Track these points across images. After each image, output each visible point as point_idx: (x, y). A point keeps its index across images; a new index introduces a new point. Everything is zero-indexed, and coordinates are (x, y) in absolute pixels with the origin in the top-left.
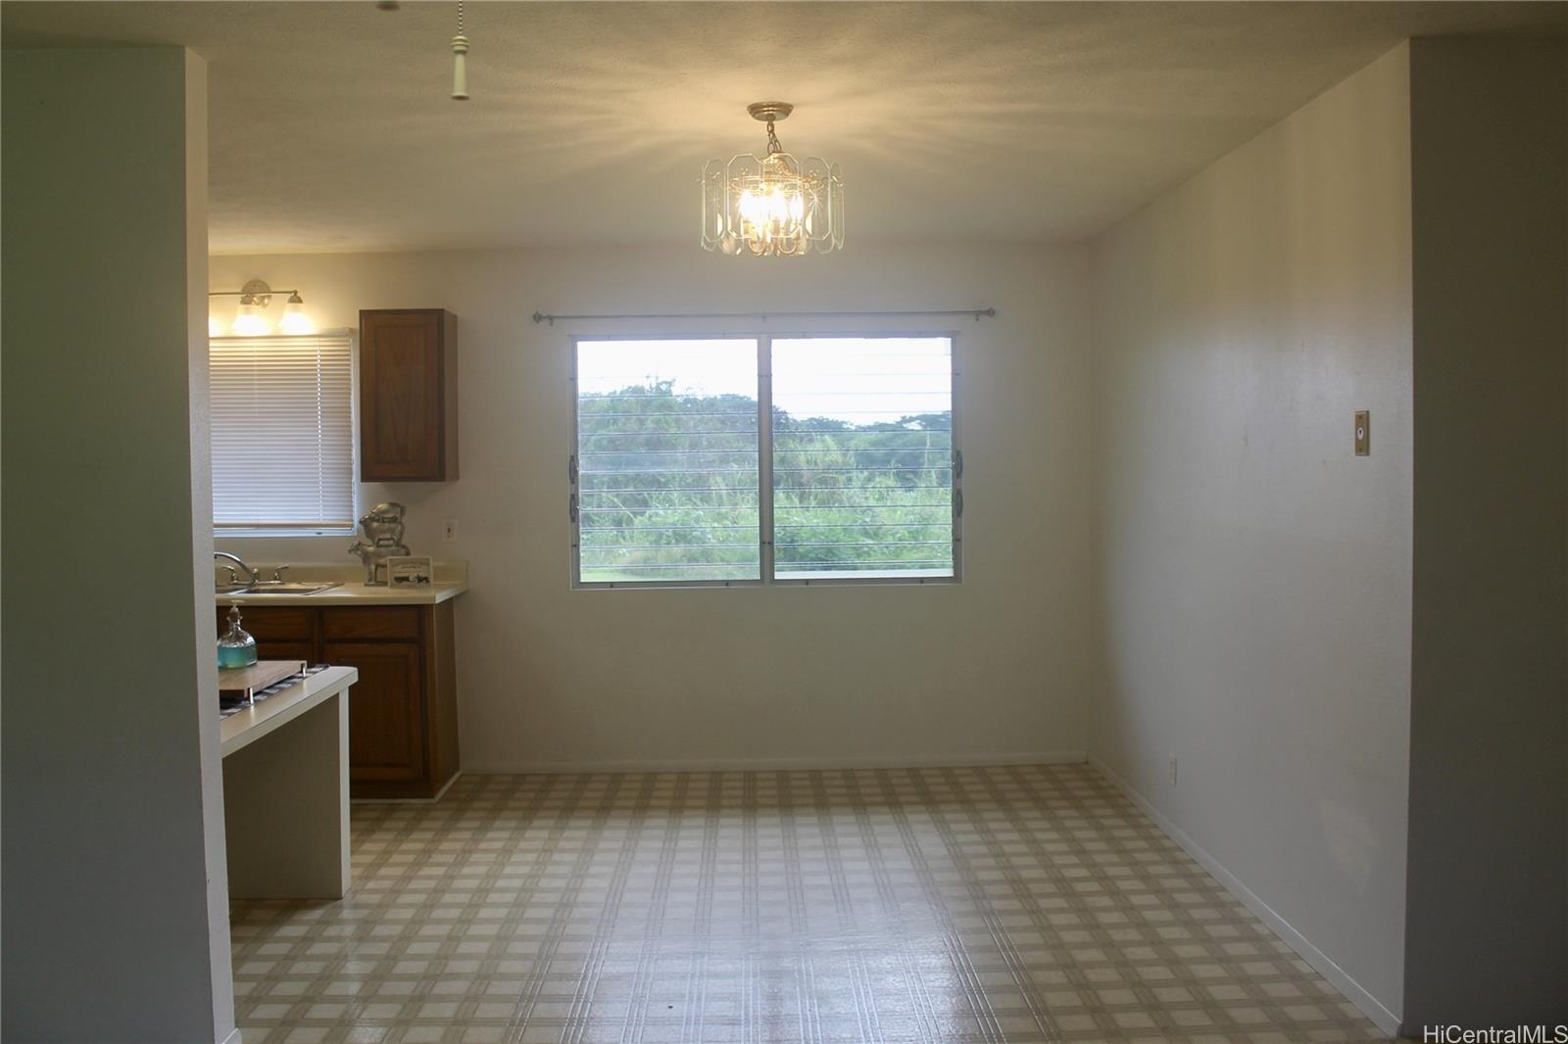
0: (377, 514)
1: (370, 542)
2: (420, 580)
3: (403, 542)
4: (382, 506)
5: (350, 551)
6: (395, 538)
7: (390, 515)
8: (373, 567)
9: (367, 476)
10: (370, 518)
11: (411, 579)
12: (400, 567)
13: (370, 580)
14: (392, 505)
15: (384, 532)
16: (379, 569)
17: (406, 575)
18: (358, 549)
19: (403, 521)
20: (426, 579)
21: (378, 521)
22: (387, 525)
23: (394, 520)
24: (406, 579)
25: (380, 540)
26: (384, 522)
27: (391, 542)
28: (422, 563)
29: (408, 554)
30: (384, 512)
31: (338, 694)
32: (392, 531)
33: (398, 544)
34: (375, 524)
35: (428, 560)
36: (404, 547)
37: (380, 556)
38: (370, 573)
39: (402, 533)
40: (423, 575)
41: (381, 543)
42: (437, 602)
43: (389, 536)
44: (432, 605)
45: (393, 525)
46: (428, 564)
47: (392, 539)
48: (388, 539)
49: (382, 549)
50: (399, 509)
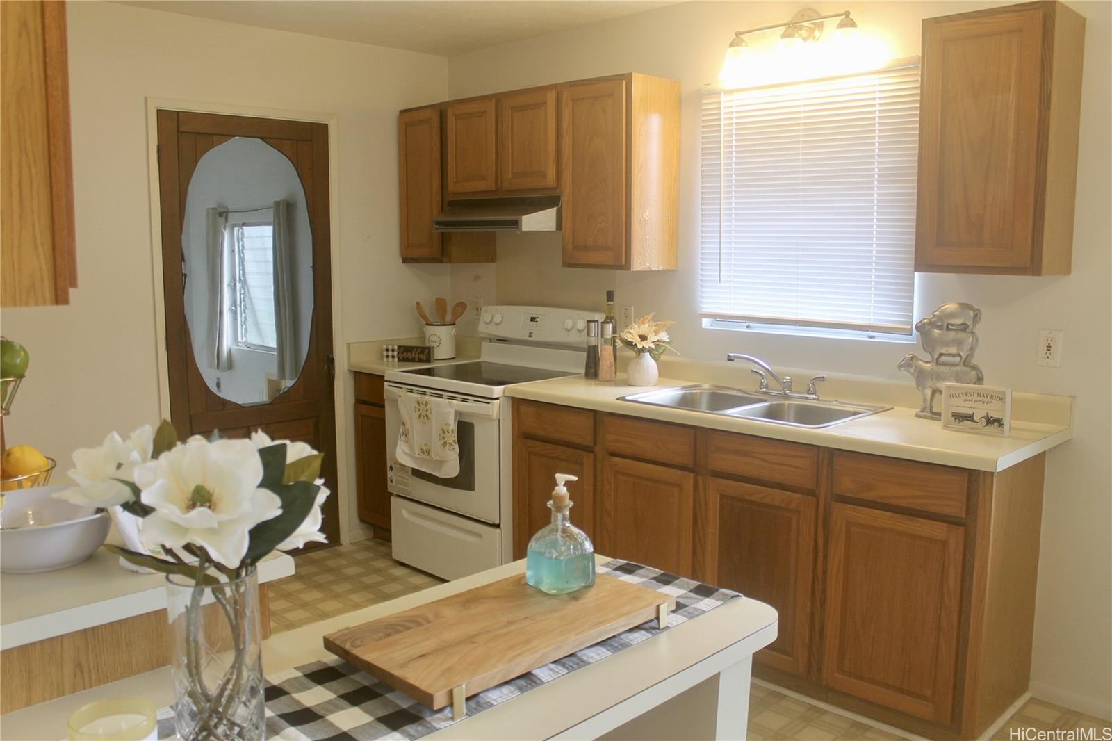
0: (940, 318)
1: (928, 357)
2: (989, 421)
3: (975, 361)
4: (951, 307)
5: (900, 367)
6: (962, 354)
7: (958, 321)
8: (929, 392)
9: (922, 263)
10: (930, 323)
11: (976, 418)
12: (963, 398)
13: (923, 410)
14: (965, 306)
15: (947, 344)
16: (937, 395)
17: (970, 412)
18: (910, 365)
19: (976, 330)
20: (999, 422)
21: (940, 328)
22: (952, 335)
23: (964, 328)
24: (969, 418)
25: (941, 355)
26: (948, 329)
27: (957, 359)
28: (996, 398)
29: (979, 380)
30: (952, 315)
31: (719, 673)
32: (959, 343)
33: (966, 363)
34: (936, 332)
35: (1004, 393)
36: (974, 368)
37: (939, 377)
38: (925, 401)
39: (972, 349)
40: (994, 415)
41: (943, 359)
42: (1000, 467)
43: (953, 350)
44: (993, 473)
45: (961, 335)
46: (1002, 400)
47: (960, 355)
48: (953, 355)
49: (943, 368)
50: (972, 313)
